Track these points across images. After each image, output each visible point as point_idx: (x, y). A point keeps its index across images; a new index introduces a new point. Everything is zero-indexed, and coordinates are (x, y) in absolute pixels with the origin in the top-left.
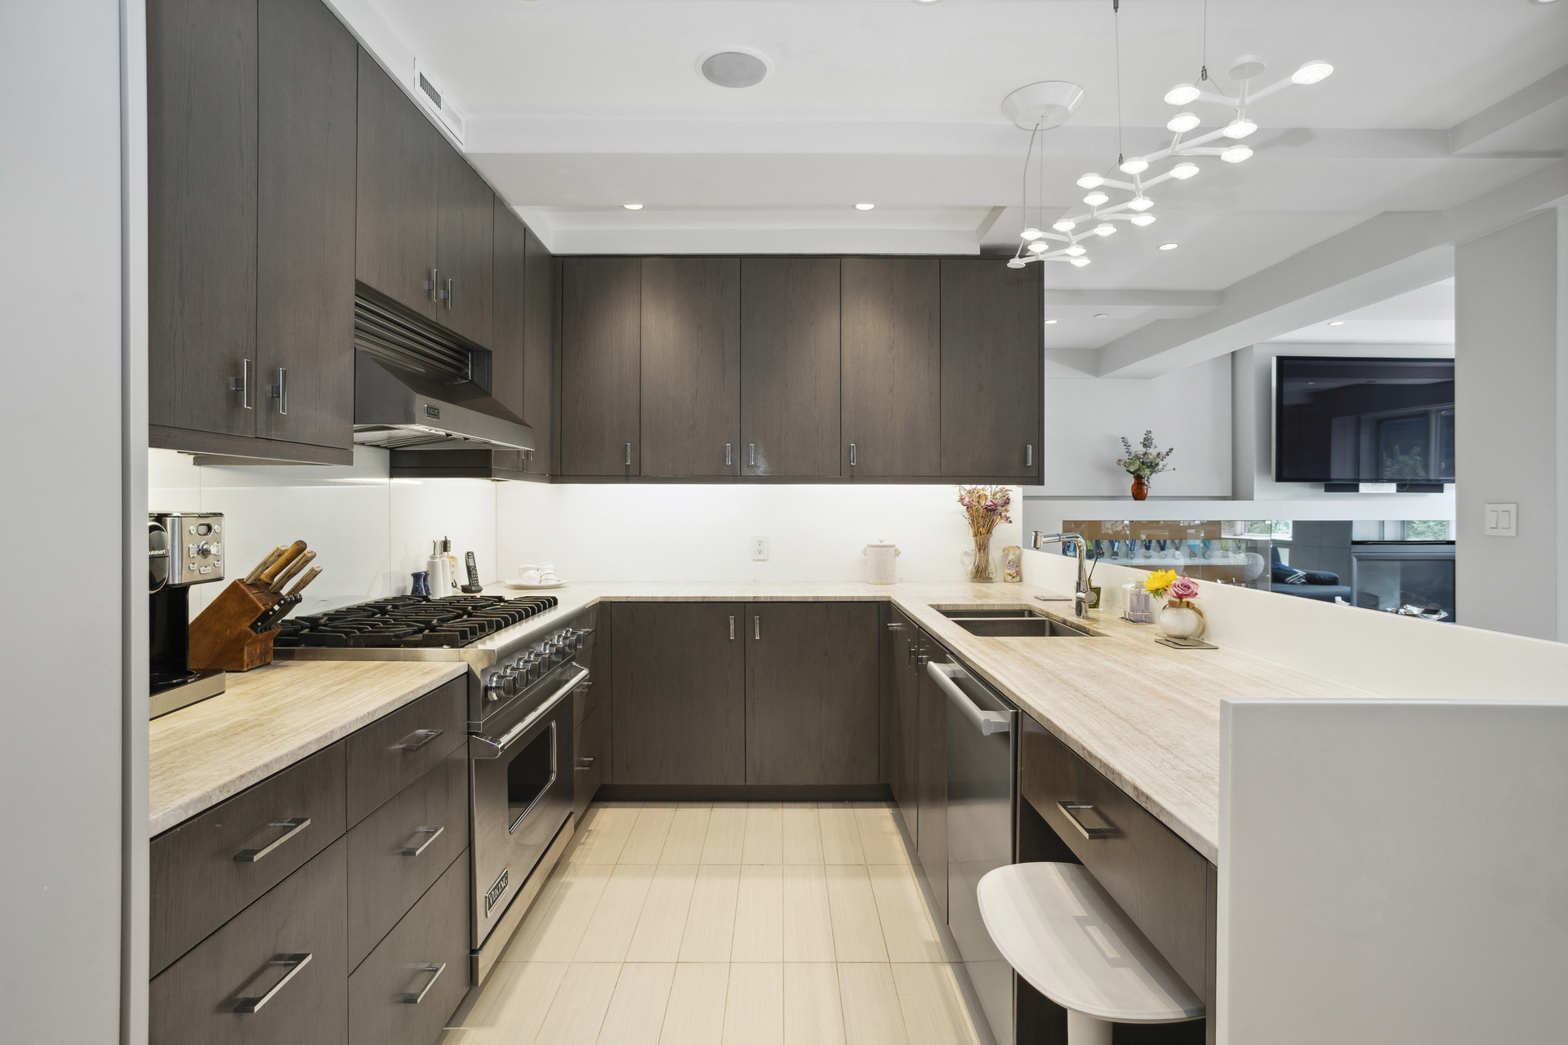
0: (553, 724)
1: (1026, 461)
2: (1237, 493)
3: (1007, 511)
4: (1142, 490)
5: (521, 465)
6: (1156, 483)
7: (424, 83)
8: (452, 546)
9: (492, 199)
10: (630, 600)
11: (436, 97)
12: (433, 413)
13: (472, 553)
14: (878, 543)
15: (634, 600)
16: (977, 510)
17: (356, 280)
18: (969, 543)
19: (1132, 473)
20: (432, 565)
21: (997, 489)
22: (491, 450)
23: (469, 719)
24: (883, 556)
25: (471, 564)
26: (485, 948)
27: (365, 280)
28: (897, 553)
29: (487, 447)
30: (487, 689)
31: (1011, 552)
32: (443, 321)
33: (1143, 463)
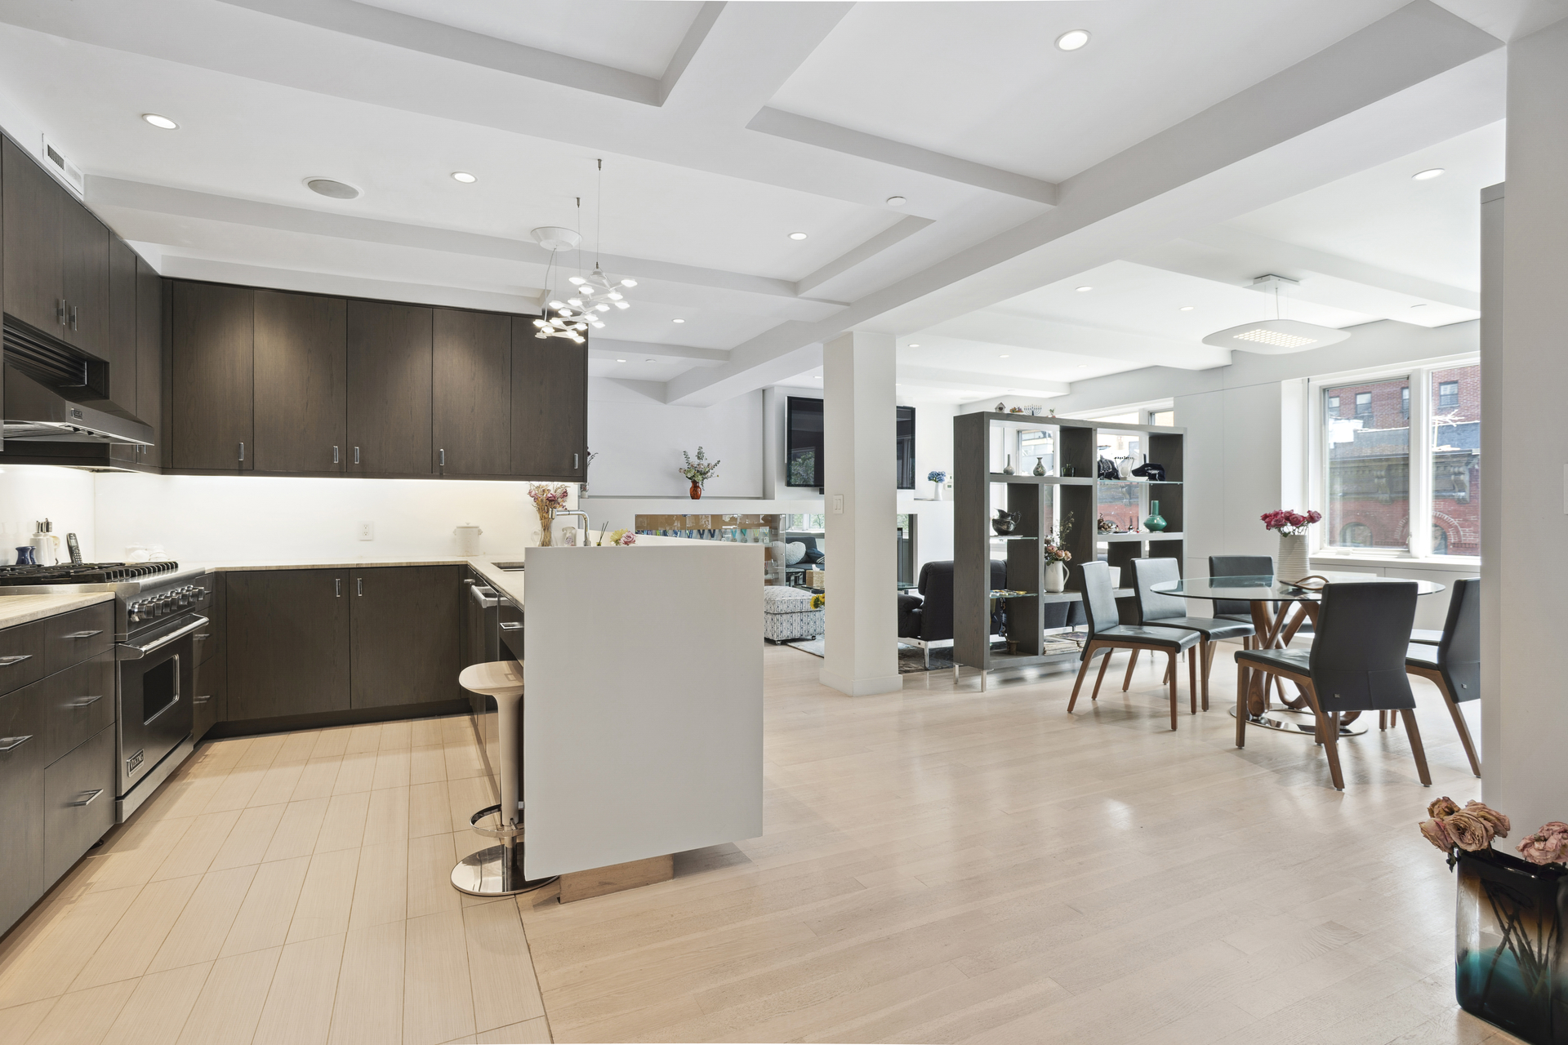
0: (177, 657)
1: (574, 465)
2: (765, 495)
3: (564, 501)
4: (696, 491)
5: (134, 457)
6: (708, 487)
7: (51, 153)
8: (53, 527)
9: (108, 233)
10: (244, 569)
11: (59, 161)
12: (77, 414)
13: (74, 535)
14: (466, 525)
15: (249, 569)
16: (542, 500)
17: (4, 313)
18: (537, 526)
19: (690, 478)
20: (36, 541)
21: (559, 486)
22: (108, 444)
23: (115, 633)
24: (469, 534)
25: (73, 543)
26: (127, 797)
27: (9, 311)
28: (480, 532)
29: (105, 441)
30: (131, 612)
31: (568, 532)
32: (68, 340)
33: (698, 471)
